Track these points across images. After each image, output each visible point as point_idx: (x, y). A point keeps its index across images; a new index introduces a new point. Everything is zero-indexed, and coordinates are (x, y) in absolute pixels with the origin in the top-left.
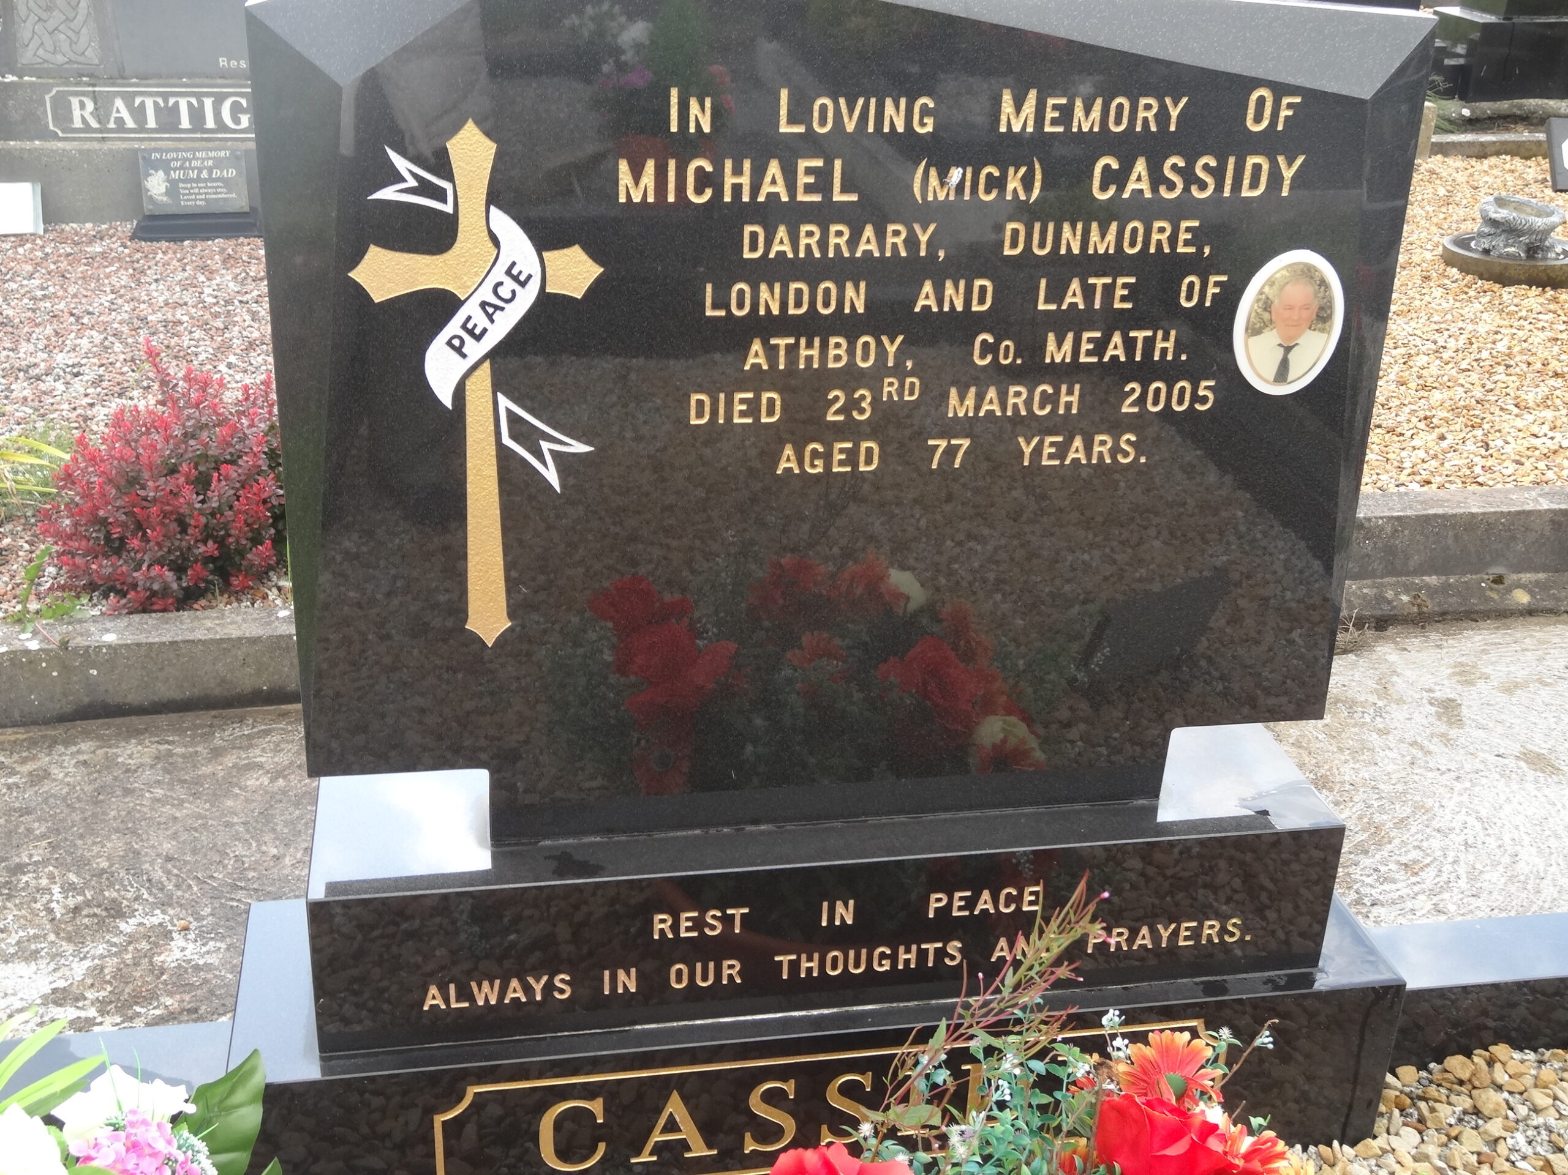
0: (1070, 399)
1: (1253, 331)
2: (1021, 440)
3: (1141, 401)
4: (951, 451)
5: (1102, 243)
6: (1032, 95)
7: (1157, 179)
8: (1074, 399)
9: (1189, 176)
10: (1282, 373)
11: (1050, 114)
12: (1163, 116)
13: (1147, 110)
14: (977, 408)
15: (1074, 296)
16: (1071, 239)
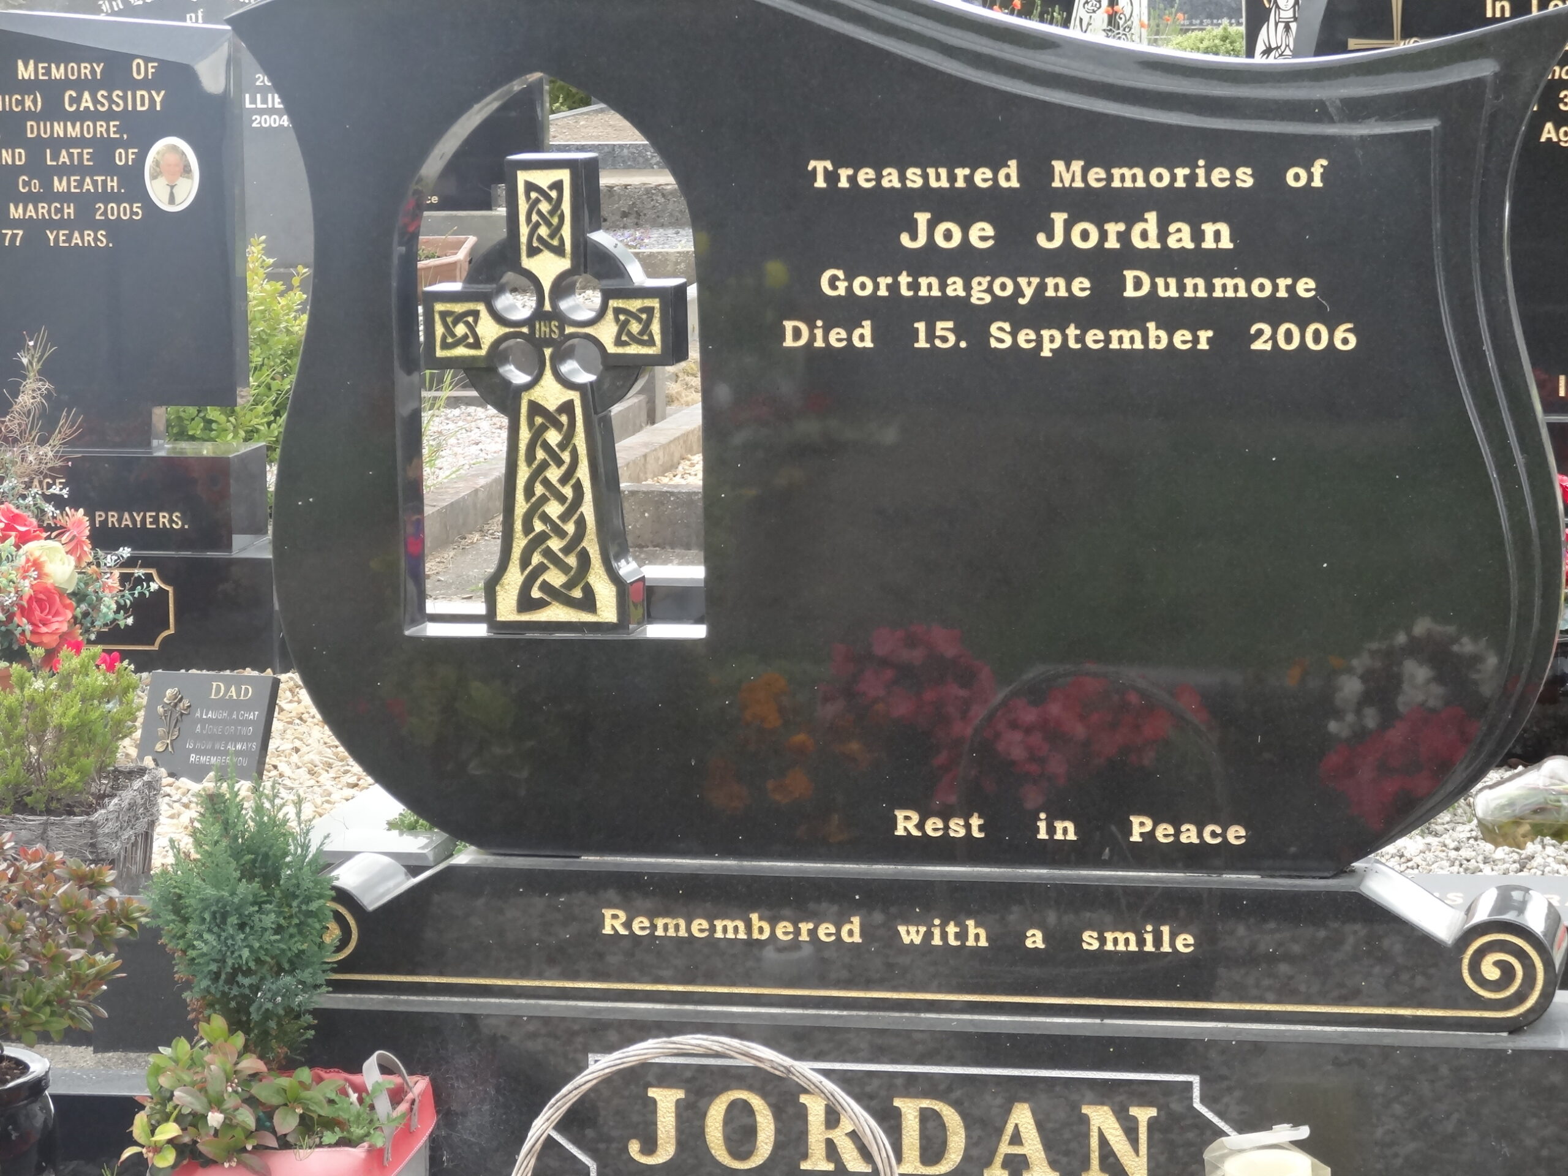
0: (69, 211)
1: (154, 177)
2: (48, 232)
3: (105, 213)
4: (14, 236)
5: (73, 131)
6: (32, 62)
7: (96, 101)
8: (71, 211)
9: (109, 98)
10: (172, 200)
11: (41, 71)
12: (93, 71)
13: (85, 69)
14: (25, 213)
15: (64, 158)
16: (58, 129)
